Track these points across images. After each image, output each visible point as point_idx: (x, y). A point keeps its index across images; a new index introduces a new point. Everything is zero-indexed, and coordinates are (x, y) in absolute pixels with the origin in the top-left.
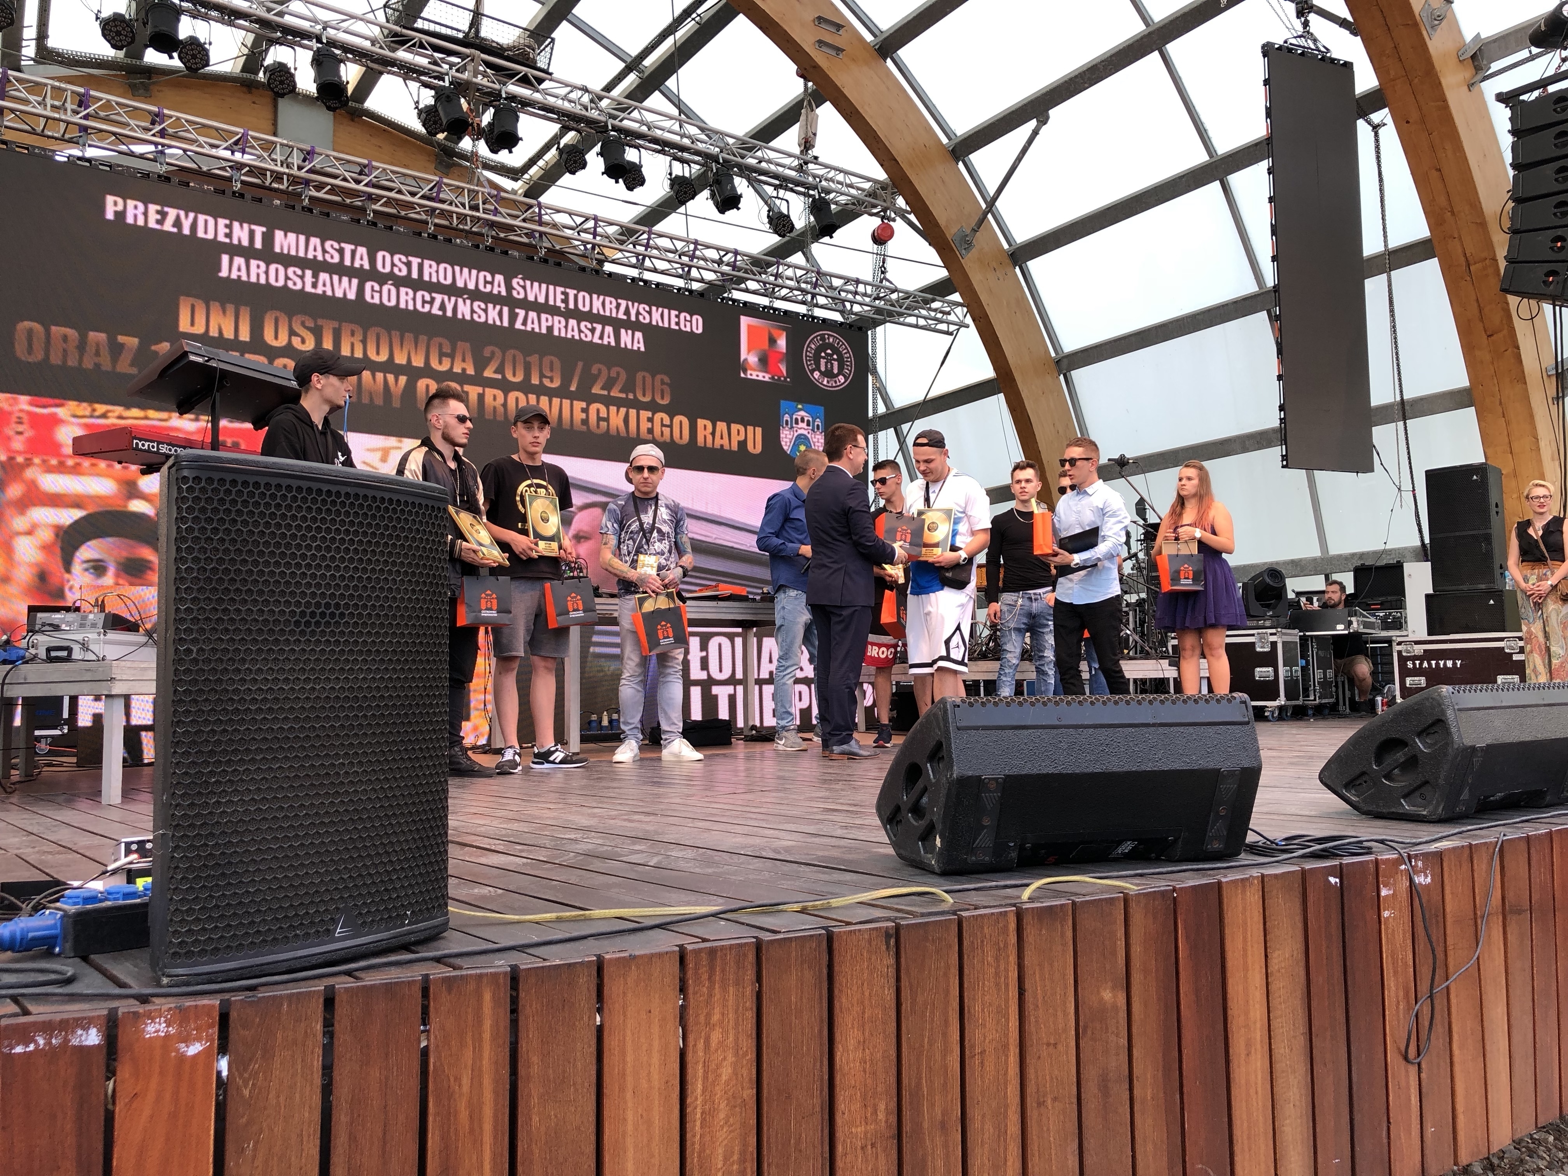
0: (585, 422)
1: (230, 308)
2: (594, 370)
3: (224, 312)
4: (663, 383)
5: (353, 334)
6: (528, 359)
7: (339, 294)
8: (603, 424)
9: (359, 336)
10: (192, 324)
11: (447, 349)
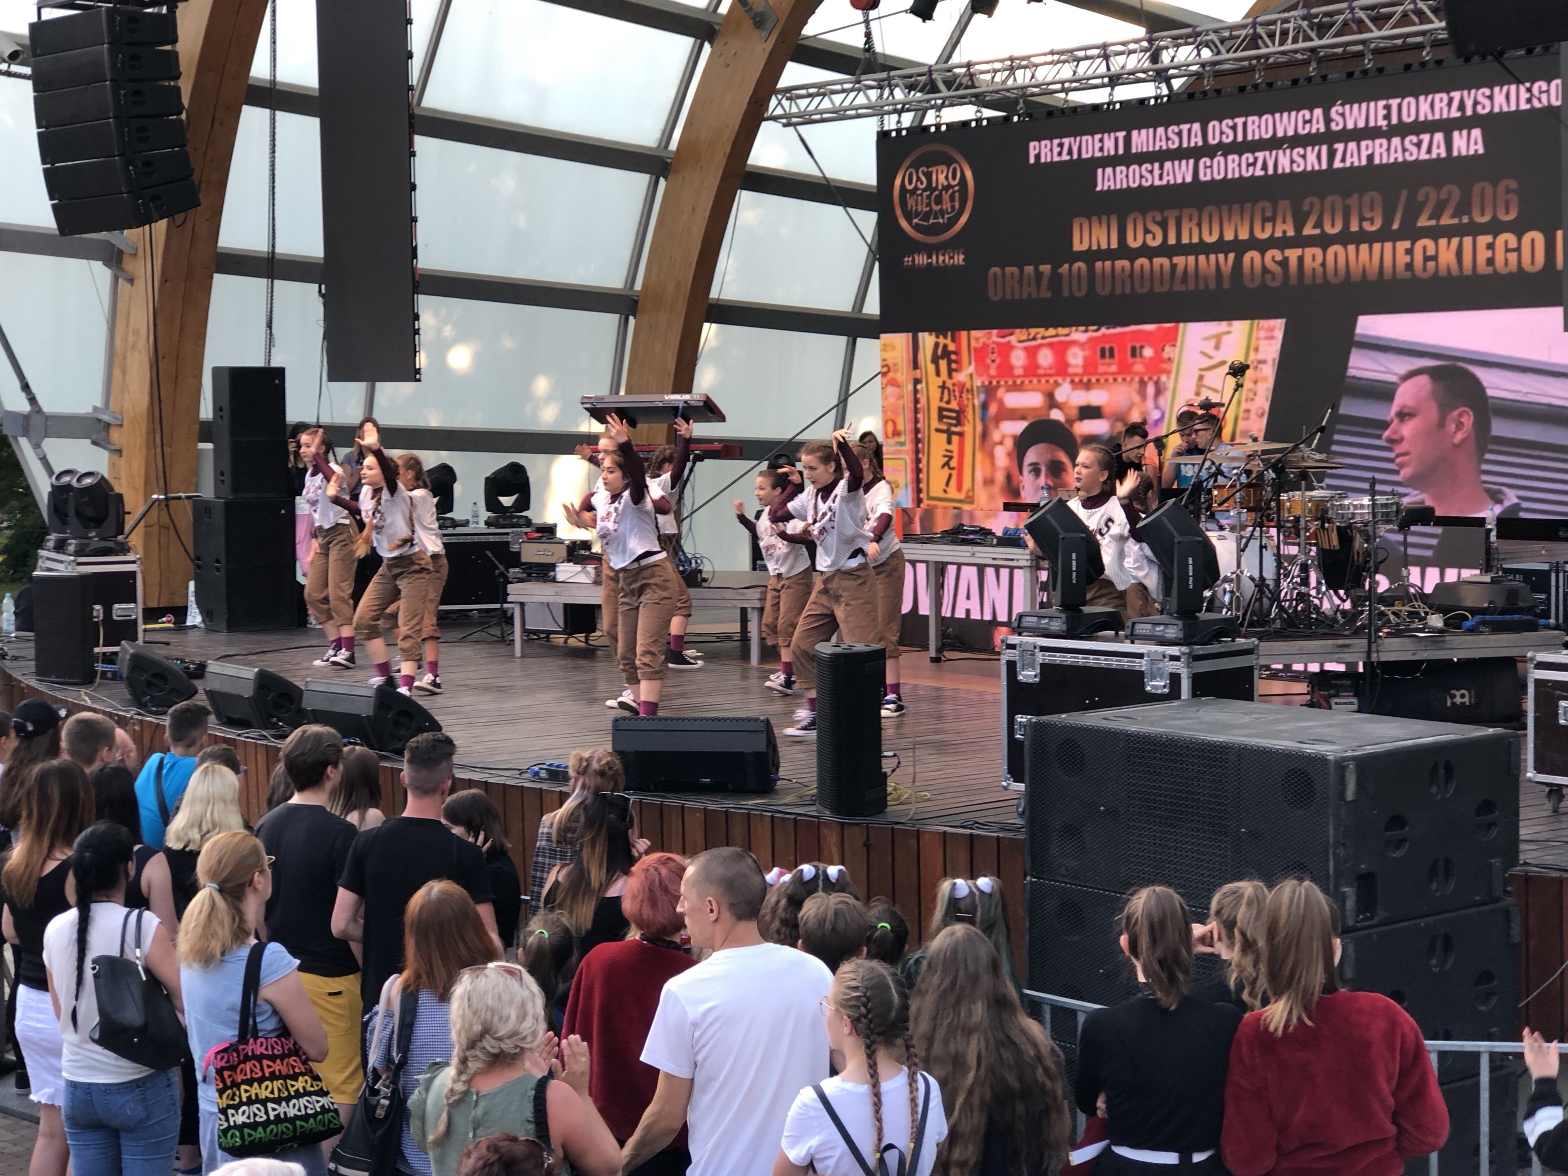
0: (1409, 266)
1: (1104, 219)
2: (1420, 197)
3: (1100, 223)
4: (1508, 191)
5: (1191, 220)
6: (1347, 202)
7: (1179, 180)
8: (1431, 265)
9: (1195, 221)
10: (1081, 242)
11: (1269, 214)
